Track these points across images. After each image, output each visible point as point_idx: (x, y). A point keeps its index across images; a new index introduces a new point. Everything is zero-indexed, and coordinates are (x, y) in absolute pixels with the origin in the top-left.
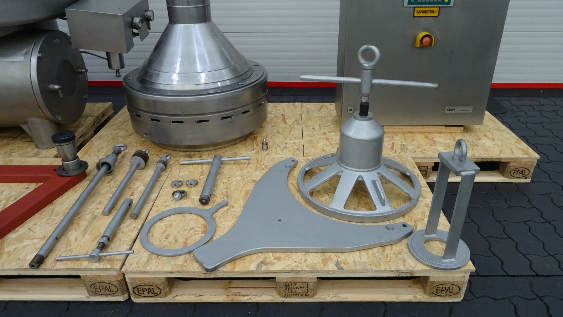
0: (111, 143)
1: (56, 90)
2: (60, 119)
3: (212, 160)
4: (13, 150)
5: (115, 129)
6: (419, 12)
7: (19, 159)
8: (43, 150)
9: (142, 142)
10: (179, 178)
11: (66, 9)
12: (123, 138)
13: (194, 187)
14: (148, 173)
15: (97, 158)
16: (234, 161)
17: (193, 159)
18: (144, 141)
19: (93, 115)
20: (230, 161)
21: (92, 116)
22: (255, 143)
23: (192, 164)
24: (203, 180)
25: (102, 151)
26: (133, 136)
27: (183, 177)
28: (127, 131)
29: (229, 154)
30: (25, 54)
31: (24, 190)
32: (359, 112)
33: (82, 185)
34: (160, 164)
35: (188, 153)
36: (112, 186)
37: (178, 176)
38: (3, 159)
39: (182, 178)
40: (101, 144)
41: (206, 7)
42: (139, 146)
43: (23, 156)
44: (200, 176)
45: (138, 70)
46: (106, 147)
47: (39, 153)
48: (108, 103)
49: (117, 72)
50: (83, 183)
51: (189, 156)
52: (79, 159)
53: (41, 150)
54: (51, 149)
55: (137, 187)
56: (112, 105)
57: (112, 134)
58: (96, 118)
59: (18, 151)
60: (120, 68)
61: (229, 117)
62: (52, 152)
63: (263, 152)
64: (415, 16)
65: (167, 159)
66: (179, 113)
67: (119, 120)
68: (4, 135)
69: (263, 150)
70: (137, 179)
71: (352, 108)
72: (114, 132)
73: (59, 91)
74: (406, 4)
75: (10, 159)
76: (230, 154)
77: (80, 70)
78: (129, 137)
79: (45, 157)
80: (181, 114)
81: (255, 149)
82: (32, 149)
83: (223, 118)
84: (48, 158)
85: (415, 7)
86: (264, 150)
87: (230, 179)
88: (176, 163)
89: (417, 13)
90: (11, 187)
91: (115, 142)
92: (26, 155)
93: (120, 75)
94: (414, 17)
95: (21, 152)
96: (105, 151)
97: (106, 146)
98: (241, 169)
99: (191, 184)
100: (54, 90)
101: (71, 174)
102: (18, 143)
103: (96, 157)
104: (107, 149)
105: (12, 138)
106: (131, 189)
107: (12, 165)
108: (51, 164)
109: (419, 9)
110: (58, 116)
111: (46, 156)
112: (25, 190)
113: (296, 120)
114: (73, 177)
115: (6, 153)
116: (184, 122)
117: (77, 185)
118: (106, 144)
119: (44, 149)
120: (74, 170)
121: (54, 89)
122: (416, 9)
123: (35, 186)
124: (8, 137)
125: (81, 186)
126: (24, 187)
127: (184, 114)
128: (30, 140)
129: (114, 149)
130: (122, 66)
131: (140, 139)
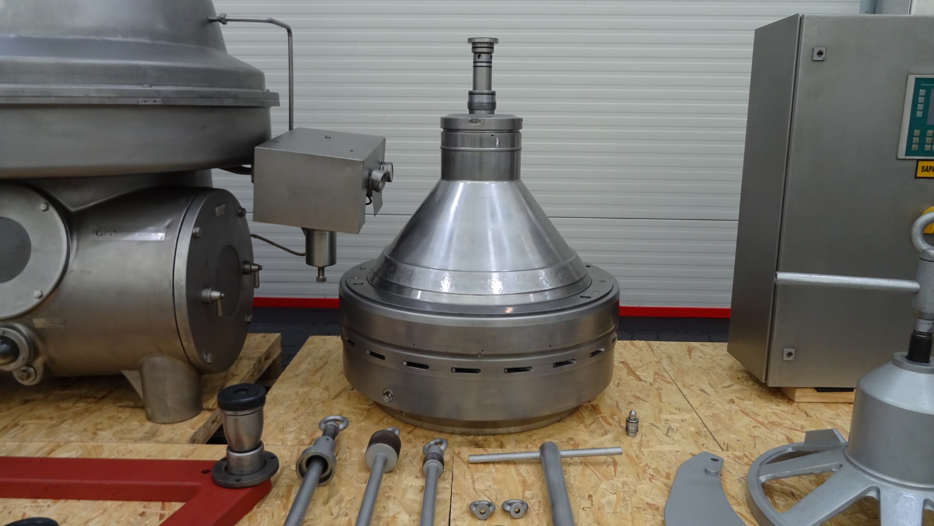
0: (303, 414)
1: (214, 301)
2: (209, 361)
3: (538, 454)
4: (101, 423)
5: (302, 385)
6: (926, 169)
7: (115, 445)
8: (163, 426)
9: (365, 412)
10: (480, 496)
11: (256, 147)
12: (323, 402)
13: (522, 517)
14: (405, 482)
15: (282, 445)
16: (581, 458)
17: (490, 450)
18: (369, 410)
19: (251, 356)
20: (571, 457)
21: (249, 359)
22: (601, 419)
23: (494, 463)
24: (534, 501)
25: (288, 429)
26: (342, 400)
27: (487, 493)
28: (327, 389)
29: (558, 441)
30: (168, 227)
31: (136, 519)
32: (906, 353)
33: (267, 509)
34: (432, 462)
35: (471, 438)
36: (335, 511)
37: (474, 491)
38: (81, 444)
39: (485, 495)
40: (281, 414)
41: (516, 152)
42: (363, 421)
43: (122, 439)
44: (523, 492)
45: (361, 269)
46: (294, 422)
47: (157, 431)
48: (272, 334)
49: (321, 272)
50: (267, 503)
51: (477, 445)
52: (263, 449)
53: (159, 425)
54: (180, 424)
55: (394, 517)
56: (280, 337)
57: (298, 394)
58: (257, 362)
59: (111, 427)
60: (327, 264)
61: (567, 363)
62: (183, 429)
63: (629, 438)
64: (918, 176)
65: (441, 450)
66: (473, 353)
67: (303, 366)
68: (76, 391)
69: (627, 434)
70: (386, 495)
71: (793, 351)
72: (301, 391)
73: (219, 302)
74: (902, 154)
75: (95, 444)
76: (562, 442)
77: (247, 267)
78: (335, 401)
79: (170, 441)
80: (477, 353)
81: (609, 431)
82: (139, 424)
83: (558, 364)
84: (176, 443)
85: (918, 160)
86: (630, 434)
87: (594, 498)
88: (456, 459)
89: (922, 171)
90: (105, 511)
91: (310, 411)
92: (128, 436)
93: (325, 277)
94: (916, 177)
95: (117, 428)
96: (295, 430)
97: (295, 419)
98: (608, 478)
99: (517, 510)
100: (210, 301)
101: (246, 481)
102: (110, 410)
103: (280, 443)
104: (298, 425)
105: (95, 398)
106: (382, 520)
107: (100, 457)
108: (187, 457)
109: (926, 164)
110: (207, 354)
111: (172, 438)
112: (139, 518)
113: (656, 373)
114: (249, 490)
115: (85, 430)
116: (481, 369)
117: (255, 509)
118: (294, 415)
119: (165, 424)
120: (252, 472)
121: (211, 297)
122: (921, 164)
123: (159, 508)
124: (87, 397)
125: (266, 512)
126: (136, 510)
127: (486, 352)
128: (131, 404)
129: (323, 426)
130: (332, 262)
131: (358, 406)
